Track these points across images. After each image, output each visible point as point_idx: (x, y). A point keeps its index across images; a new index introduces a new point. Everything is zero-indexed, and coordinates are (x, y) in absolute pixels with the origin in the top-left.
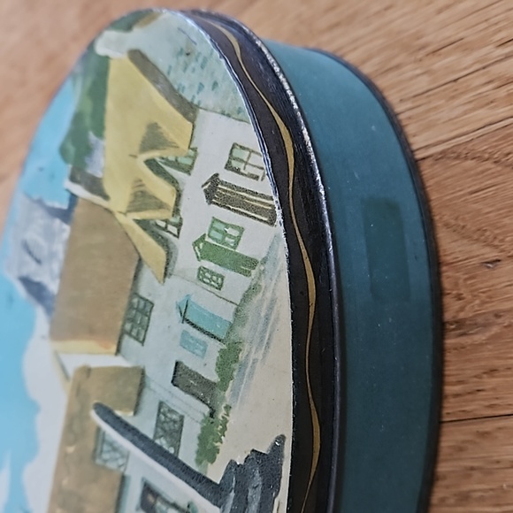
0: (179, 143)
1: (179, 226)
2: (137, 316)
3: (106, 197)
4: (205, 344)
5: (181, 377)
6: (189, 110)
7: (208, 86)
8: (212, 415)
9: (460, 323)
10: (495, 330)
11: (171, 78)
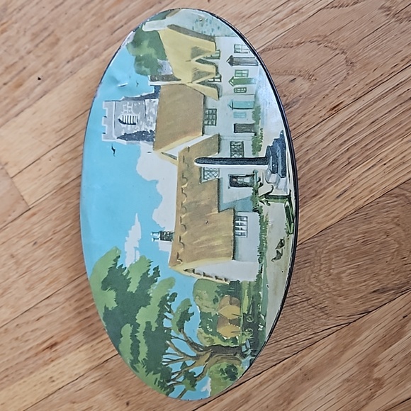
0: (210, 50)
1: (220, 78)
2: (210, 117)
3: (180, 80)
4: (245, 113)
5: (237, 128)
6: (211, 38)
7: (216, 29)
8: (255, 135)
9: (288, 105)
10: (301, 101)
11: (195, 30)
